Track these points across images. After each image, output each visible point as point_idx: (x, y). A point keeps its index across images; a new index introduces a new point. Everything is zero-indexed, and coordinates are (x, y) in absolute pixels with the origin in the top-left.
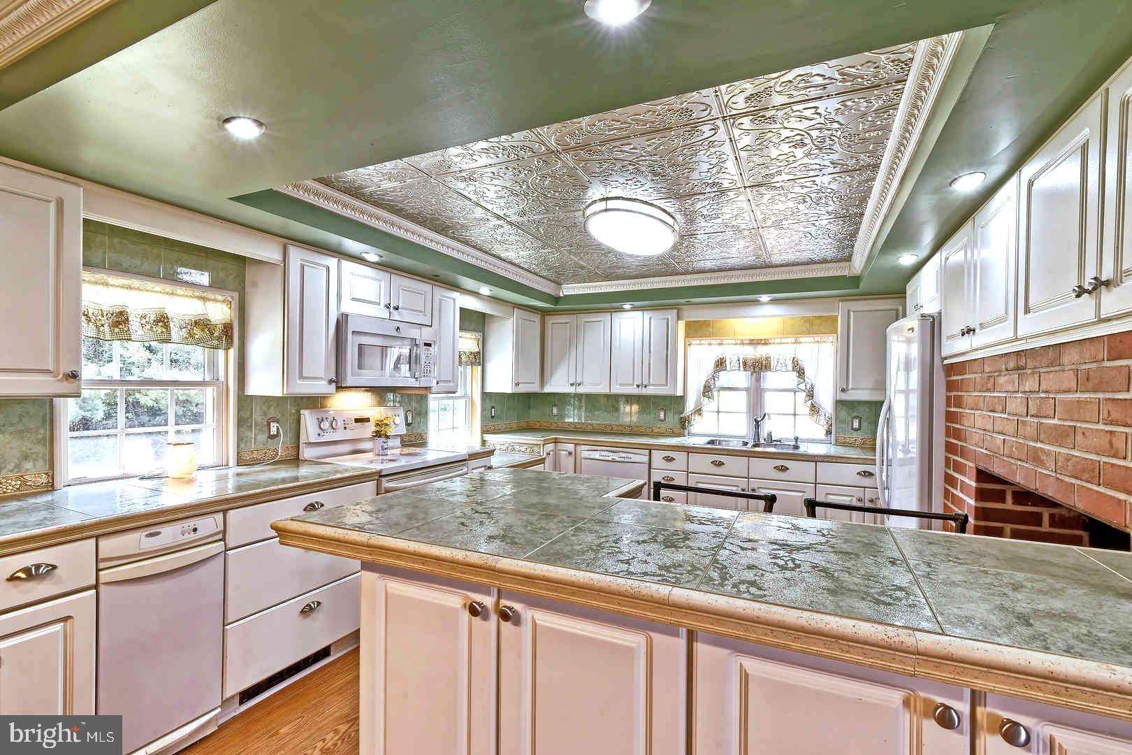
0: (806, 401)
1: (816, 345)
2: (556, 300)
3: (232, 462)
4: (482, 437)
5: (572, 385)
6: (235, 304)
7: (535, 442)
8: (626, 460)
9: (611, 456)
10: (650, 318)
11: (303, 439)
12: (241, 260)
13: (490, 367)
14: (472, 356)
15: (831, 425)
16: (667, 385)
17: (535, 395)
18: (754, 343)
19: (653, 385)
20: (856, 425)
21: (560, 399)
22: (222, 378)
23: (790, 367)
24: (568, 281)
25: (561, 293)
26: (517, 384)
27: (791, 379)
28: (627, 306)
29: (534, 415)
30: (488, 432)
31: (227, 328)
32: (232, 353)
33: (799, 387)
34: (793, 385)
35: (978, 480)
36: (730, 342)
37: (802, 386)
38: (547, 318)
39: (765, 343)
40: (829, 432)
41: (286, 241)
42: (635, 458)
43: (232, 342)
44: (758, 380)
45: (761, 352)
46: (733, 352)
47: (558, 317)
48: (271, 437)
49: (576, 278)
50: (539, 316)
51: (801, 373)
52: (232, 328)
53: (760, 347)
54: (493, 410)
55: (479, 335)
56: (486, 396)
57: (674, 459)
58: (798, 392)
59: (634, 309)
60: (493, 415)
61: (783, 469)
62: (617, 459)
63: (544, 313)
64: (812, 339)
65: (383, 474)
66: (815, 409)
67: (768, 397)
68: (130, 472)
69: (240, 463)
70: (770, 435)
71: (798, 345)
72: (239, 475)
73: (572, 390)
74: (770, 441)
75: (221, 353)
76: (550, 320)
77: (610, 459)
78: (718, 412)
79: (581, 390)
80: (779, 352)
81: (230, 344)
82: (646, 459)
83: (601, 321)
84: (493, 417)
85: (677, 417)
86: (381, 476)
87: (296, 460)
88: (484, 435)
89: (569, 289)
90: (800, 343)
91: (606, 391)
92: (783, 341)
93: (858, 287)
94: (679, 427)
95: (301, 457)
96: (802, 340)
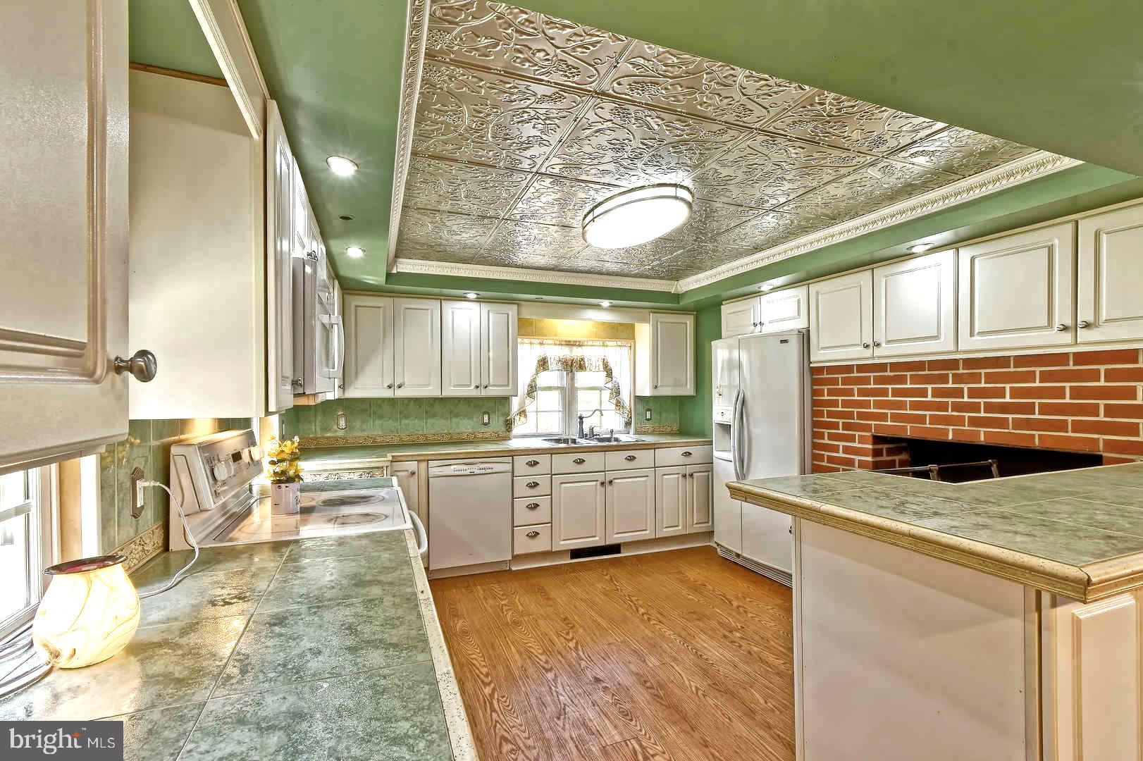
0: (611, 398)
1: (619, 348)
5: (390, 386)
7: (377, 465)
8: (488, 471)
9: (468, 470)
10: (489, 311)
15: (631, 417)
16: (508, 385)
18: (570, 344)
19: (494, 386)
20: (648, 416)
23: (601, 368)
25: (395, 268)
27: (599, 378)
28: (472, 295)
33: (606, 385)
34: (601, 384)
35: (874, 443)
36: (550, 342)
37: (610, 385)
38: (348, 297)
39: (580, 345)
40: (628, 424)
42: (497, 467)
44: (573, 379)
45: (577, 353)
46: (555, 353)
48: (138, 513)
51: (609, 373)
53: (574, 348)
57: (538, 463)
58: (604, 390)
59: (479, 300)
61: (632, 459)
62: (477, 472)
64: (615, 343)
66: (619, 405)
67: (581, 395)
70: (592, 430)
71: (606, 348)
73: (388, 394)
74: (592, 435)
76: (354, 302)
77: (468, 472)
78: (537, 412)
79: (400, 393)
80: (592, 354)
82: (509, 467)
83: (428, 310)
85: (502, 419)
89: (407, 266)
90: (607, 346)
91: (437, 394)
92: (594, 344)
93: (679, 303)
94: (503, 429)
95: (173, 546)
96: (608, 343)
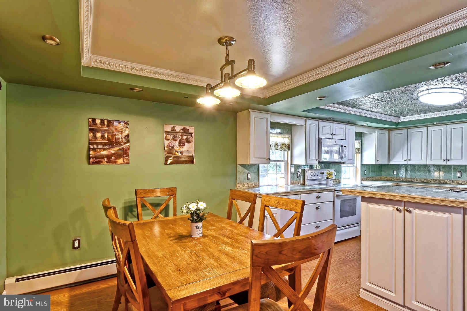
2: (397, 124)
3: (289, 184)
4: (361, 182)
5: (405, 160)
6: (290, 138)
10: (451, 128)
11: (306, 178)
12: (291, 125)
13: (365, 154)
14: (357, 150)
16: (462, 160)
17: (385, 165)
21: (398, 167)
22: (286, 159)
24: (403, 116)
25: (400, 121)
26: (378, 161)
29: (384, 174)
30: (364, 180)
31: (288, 145)
32: (289, 152)
38: (391, 132)
41: (306, 118)
43: (289, 149)
47: (397, 131)
48: (298, 177)
49: (408, 114)
50: (387, 131)
52: (289, 145)
54: (365, 171)
55: (360, 141)
56: (362, 165)
60: (365, 173)
63: (389, 130)
65: (336, 190)
68: (269, 184)
69: (291, 184)
72: (291, 187)
73: (405, 163)
75: (286, 152)
76: (393, 133)
79: (410, 163)
81: (289, 150)
83: (421, 131)
84: (365, 174)
86: (335, 190)
87: (304, 185)
88: (362, 182)
89: (403, 119)
91: (425, 163)
95: (305, 184)
